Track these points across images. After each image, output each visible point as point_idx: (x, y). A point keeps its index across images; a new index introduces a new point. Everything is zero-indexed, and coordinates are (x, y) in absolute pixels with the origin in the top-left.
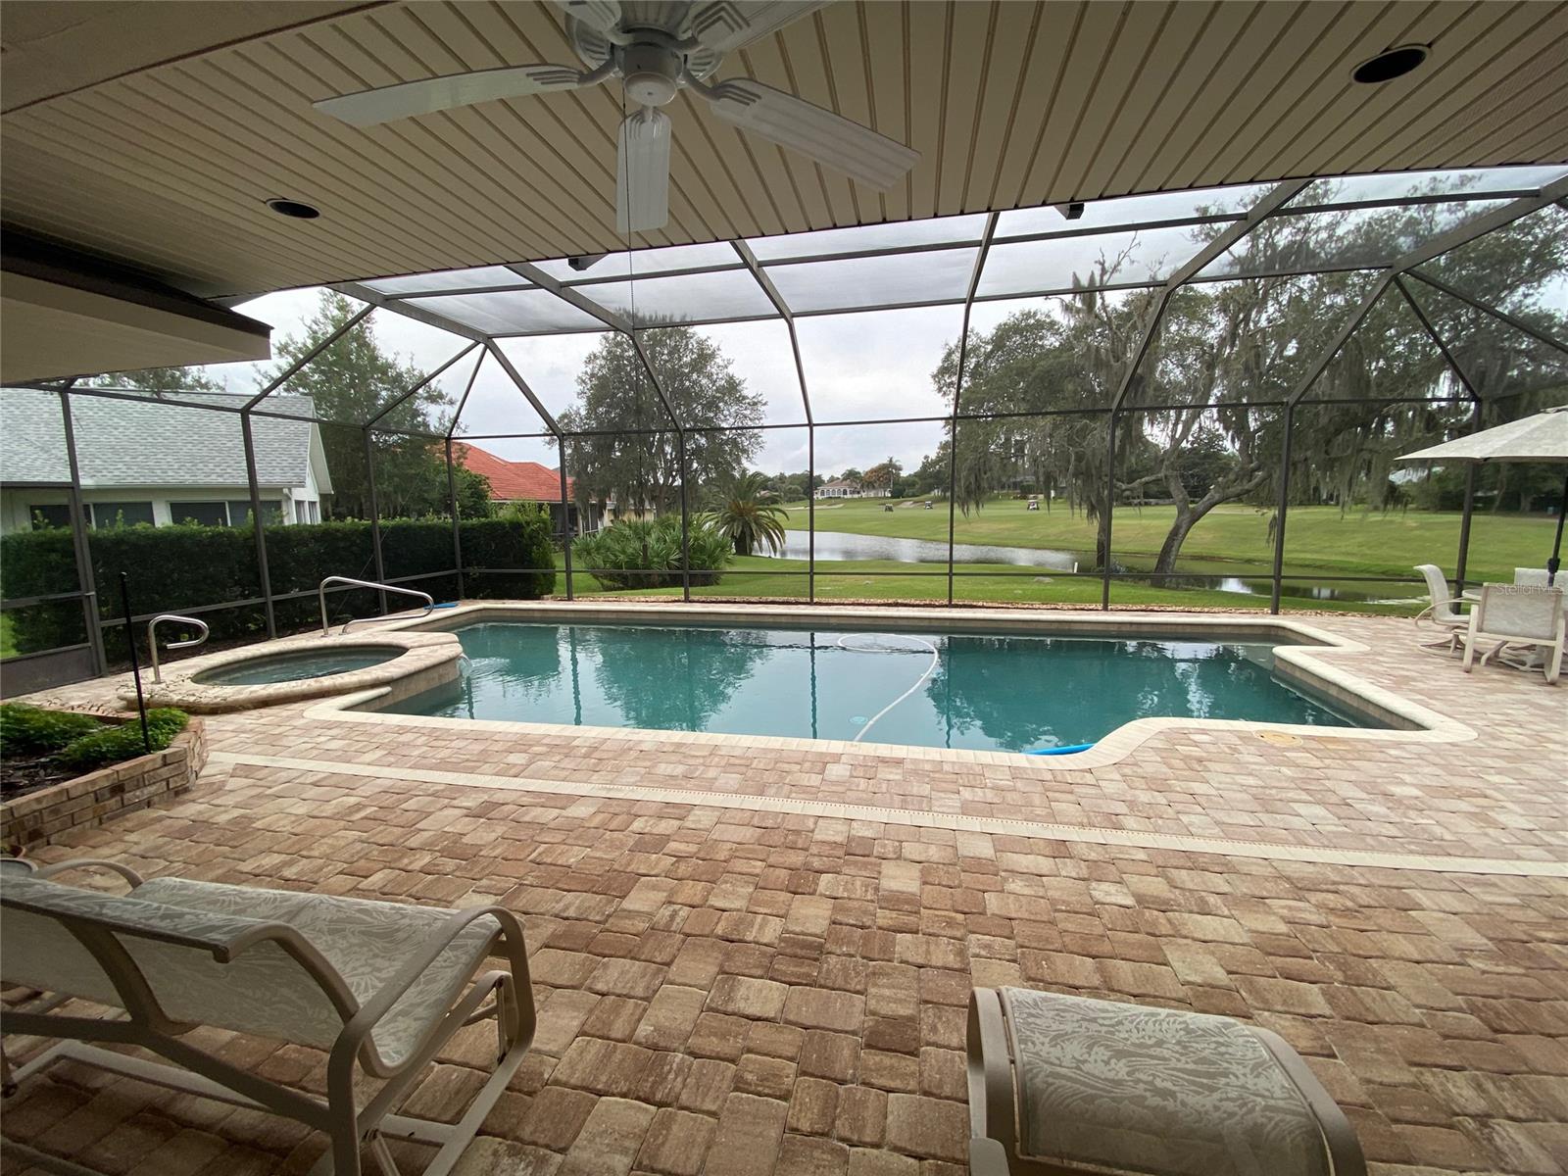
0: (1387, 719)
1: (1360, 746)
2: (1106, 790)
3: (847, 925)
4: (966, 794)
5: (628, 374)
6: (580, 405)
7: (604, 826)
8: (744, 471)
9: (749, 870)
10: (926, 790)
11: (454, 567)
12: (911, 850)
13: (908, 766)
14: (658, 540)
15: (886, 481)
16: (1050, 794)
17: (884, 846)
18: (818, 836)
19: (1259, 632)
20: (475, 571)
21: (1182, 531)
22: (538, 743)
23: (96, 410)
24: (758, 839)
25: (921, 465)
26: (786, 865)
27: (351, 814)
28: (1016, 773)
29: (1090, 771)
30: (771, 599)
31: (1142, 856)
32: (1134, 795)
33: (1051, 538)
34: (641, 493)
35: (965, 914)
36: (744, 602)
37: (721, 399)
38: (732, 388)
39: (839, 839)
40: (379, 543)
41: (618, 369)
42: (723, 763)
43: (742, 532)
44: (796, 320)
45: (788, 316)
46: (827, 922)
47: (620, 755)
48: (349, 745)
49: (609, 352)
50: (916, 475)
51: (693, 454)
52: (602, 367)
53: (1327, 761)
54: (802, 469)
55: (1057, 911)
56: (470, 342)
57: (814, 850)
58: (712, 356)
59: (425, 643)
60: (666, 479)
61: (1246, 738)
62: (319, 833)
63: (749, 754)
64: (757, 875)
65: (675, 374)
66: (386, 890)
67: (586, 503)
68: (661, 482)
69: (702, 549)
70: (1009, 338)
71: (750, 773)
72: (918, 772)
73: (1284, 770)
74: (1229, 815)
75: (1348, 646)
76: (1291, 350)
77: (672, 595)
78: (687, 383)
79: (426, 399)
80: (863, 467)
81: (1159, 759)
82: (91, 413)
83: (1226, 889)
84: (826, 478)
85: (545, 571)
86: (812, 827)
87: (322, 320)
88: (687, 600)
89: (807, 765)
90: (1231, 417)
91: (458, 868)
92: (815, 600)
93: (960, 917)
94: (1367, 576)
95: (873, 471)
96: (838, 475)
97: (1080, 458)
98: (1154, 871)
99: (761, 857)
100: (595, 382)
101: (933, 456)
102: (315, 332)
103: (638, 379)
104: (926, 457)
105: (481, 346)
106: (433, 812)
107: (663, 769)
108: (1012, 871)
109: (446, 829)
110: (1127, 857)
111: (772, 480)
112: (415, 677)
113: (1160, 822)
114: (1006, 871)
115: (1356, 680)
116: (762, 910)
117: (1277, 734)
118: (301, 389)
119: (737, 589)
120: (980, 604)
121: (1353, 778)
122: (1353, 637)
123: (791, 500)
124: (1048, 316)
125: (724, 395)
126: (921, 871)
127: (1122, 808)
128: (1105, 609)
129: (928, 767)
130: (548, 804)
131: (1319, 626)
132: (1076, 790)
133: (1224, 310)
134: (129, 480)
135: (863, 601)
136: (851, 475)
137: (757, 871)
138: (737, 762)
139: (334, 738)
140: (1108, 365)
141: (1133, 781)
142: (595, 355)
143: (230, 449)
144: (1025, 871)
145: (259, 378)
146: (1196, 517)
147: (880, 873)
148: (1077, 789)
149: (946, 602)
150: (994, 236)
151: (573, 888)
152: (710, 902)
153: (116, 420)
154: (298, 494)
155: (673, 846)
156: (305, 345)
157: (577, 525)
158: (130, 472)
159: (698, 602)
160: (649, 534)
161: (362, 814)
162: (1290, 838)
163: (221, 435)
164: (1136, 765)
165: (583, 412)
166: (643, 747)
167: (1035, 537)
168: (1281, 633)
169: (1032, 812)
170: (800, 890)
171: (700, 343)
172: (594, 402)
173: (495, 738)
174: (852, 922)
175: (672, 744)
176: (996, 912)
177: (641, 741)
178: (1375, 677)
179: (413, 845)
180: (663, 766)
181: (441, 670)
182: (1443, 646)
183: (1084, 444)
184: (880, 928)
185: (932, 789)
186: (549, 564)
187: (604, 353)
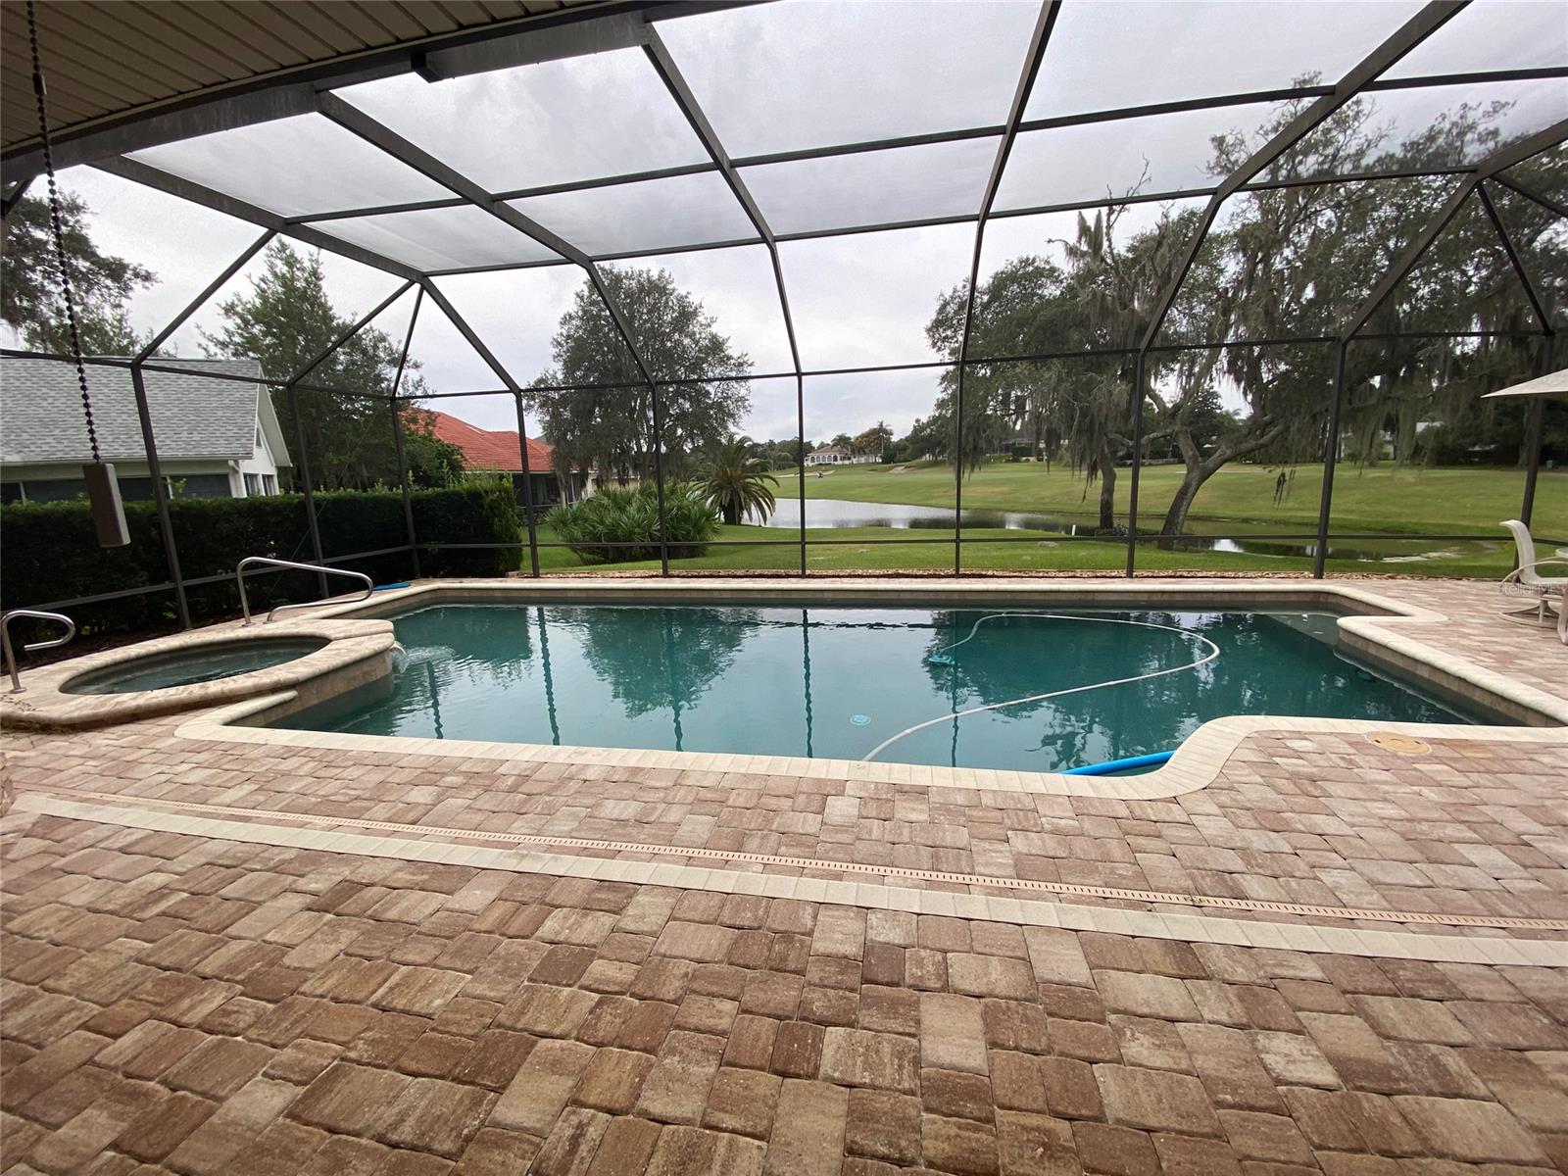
0: (1513, 712)
1: (1503, 752)
2: (1205, 832)
3: (874, 1156)
4: (1019, 842)
5: (606, 335)
6: (556, 370)
7: (501, 929)
8: (731, 438)
9: (711, 1022)
10: (962, 836)
11: (406, 541)
12: (965, 971)
13: (935, 798)
14: (639, 510)
15: (876, 444)
16: (1130, 839)
17: (920, 963)
18: (820, 946)
19: (1307, 598)
20: (433, 547)
21: (1192, 489)
22: (455, 771)
23: (23, 380)
24: (729, 953)
25: (912, 429)
26: (771, 1008)
27: (143, 907)
28: (1079, 805)
29: (1175, 800)
30: (758, 572)
31: (1312, 971)
32: (1243, 839)
33: (1047, 500)
34: (622, 462)
35: (1071, 1119)
36: (729, 576)
37: (705, 361)
38: (716, 346)
39: (852, 949)
40: (315, 518)
41: (595, 330)
42: (690, 799)
43: (731, 500)
44: (778, 245)
45: (770, 240)
46: (837, 1151)
47: (557, 787)
48: (213, 777)
49: (585, 312)
50: (907, 439)
51: (677, 419)
52: (578, 328)
53: (1475, 776)
54: (792, 435)
55: (1219, 1104)
56: (404, 281)
57: (813, 974)
58: (695, 313)
59: (354, 632)
60: (649, 447)
61: (1357, 744)
62: (86, 944)
63: (726, 784)
64: (723, 1033)
65: (655, 334)
66: (131, 1068)
67: (567, 473)
68: (645, 449)
69: (686, 518)
70: (1005, 287)
71: (725, 813)
72: (949, 809)
73: (1425, 791)
74: (1383, 868)
75: (1422, 616)
76: (1309, 292)
77: (650, 569)
78: (669, 344)
79: (389, 362)
80: (853, 433)
81: (1260, 780)
82: (17, 384)
83: (1460, 1035)
84: (816, 444)
85: (509, 545)
86: (809, 924)
87: (270, 277)
88: (666, 575)
89: (802, 799)
90: (1243, 367)
91: (260, 1020)
92: (808, 572)
93: (1063, 1128)
94: (1368, 533)
95: (863, 436)
96: (829, 440)
97: (1084, 413)
98: (1342, 1003)
99: (731, 992)
100: (571, 344)
101: (924, 420)
102: (263, 291)
103: (617, 339)
104: (918, 421)
105: (417, 287)
106: (260, 903)
107: (611, 809)
108: (1125, 1012)
109: (268, 937)
110: (1291, 973)
111: (762, 446)
112: (331, 676)
113: (1293, 883)
114: (1116, 1011)
115: (1453, 659)
116: (729, 1121)
117: (1396, 738)
118: (251, 354)
119: (724, 560)
120: (990, 573)
121: (1515, 801)
122: (1420, 604)
123: (781, 468)
124: (1047, 262)
125: (707, 355)
126: (984, 1016)
127: (1235, 863)
128: (1130, 575)
129: (960, 799)
130: (430, 885)
131: (1375, 590)
132: (1165, 832)
133: (1243, 247)
134: (60, 455)
135: (860, 572)
136: (842, 441)
137: (724, 1023)
138: (710, 796)
139: (199, 766)
140: (1114, 314)
141: (1237, 817)
142: (570, 315)
143: (169, 418)
144: (1146, 1010)
145: (205, 342)
146: (1206, 474)
147: (918, 1022)
148: (1166, 830)
149: (952, 571)
150: (1024, 120)
151: (423, 1069)
152: (642, 1104)
153: (44, 390)
154: (246, 467)
155: (599, 969)
156: (254, 305)
157: (559, 496)
158: (60, 447)
159: (678, 577)
160: (629, 503)
161: (162, 906)
162: (1477, 905)
163: (160, 405)
164: (1231, 789)
165: (560, 376)
166: (590, 775)
167: (1030, 499)
168: (1331, 599)
169: (1113, 871)
170: (792, 1068)
171: (681, 299)
172: (570, 366)
173: (400, 764)
174: (883, 1150)
175: (626, 769)
176: (1121, 1115)
177: (586, 766)
178: (1474, 653)
179: (208, 971)
180: (610, 804)
181: (365, 667)
182: (1529, 614)
183: (1090, 399)
184: (931, 1164)
185: (972, 836)
186: (516, 539)
187: (580, 313)
